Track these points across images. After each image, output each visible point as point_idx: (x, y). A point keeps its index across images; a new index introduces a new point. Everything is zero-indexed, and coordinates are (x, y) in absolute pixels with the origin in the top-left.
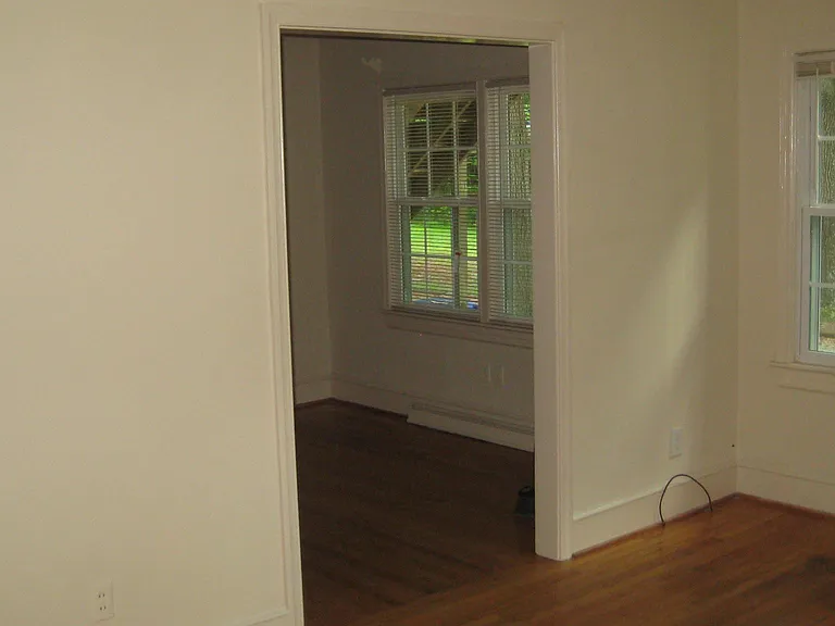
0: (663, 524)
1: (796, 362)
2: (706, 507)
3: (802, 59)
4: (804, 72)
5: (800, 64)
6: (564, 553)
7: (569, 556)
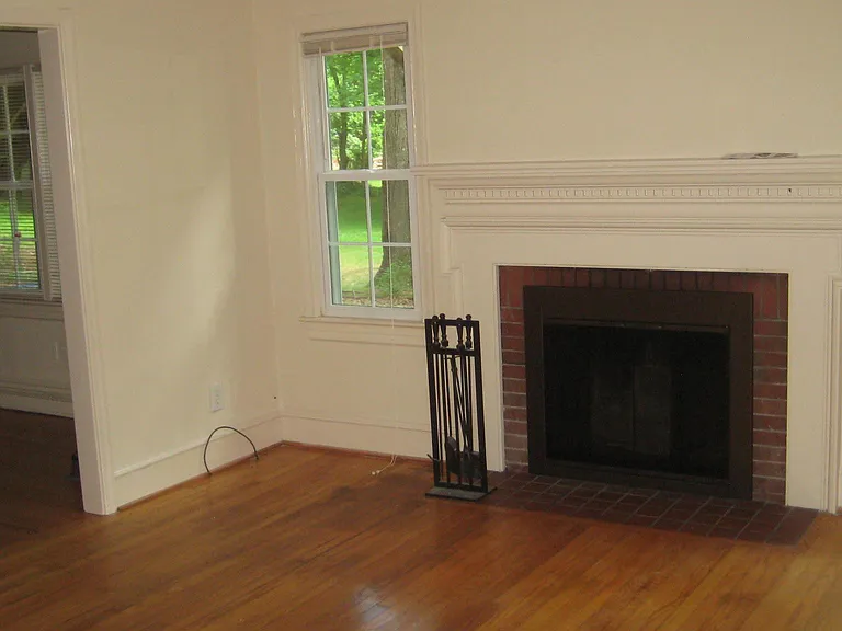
0: (209, 475)
1: (322, 316)
2: (252, 456)
3: (308, 38)
4: (310, 51)
5: (305, 44)
6: (109, 507)
7: (114, 510)
